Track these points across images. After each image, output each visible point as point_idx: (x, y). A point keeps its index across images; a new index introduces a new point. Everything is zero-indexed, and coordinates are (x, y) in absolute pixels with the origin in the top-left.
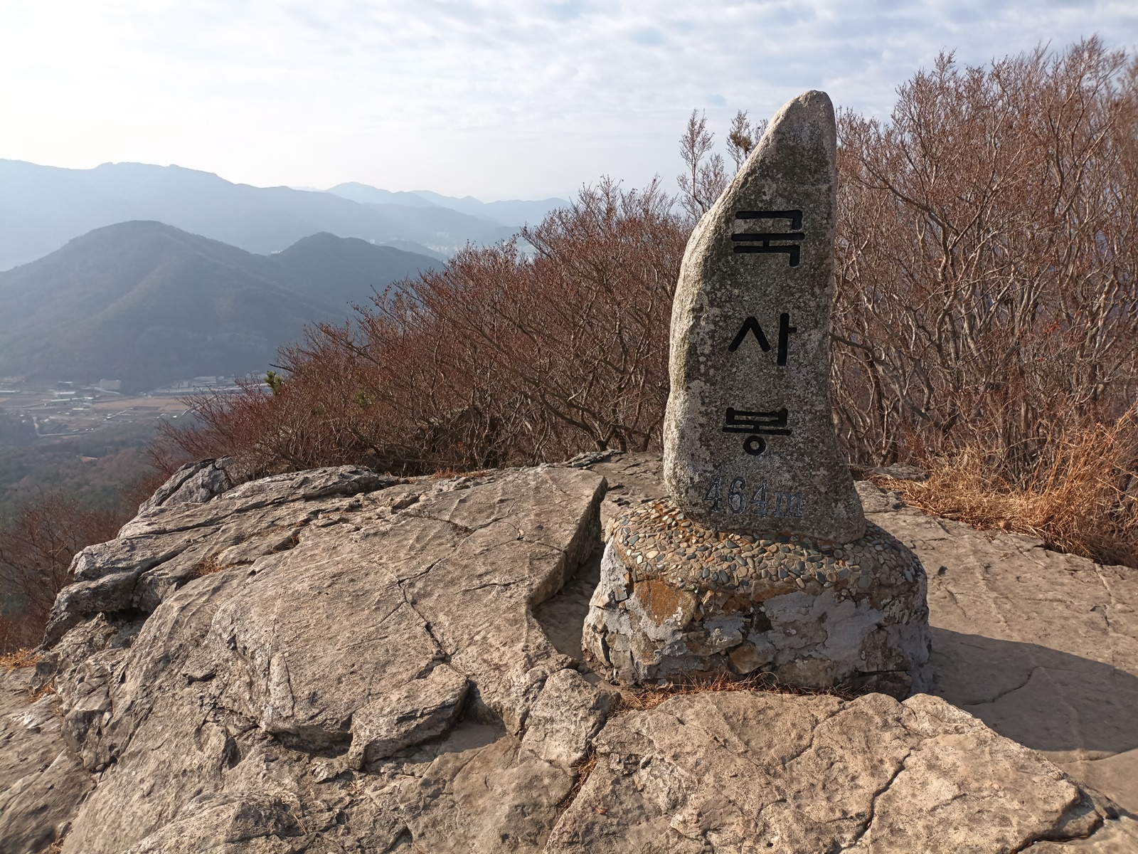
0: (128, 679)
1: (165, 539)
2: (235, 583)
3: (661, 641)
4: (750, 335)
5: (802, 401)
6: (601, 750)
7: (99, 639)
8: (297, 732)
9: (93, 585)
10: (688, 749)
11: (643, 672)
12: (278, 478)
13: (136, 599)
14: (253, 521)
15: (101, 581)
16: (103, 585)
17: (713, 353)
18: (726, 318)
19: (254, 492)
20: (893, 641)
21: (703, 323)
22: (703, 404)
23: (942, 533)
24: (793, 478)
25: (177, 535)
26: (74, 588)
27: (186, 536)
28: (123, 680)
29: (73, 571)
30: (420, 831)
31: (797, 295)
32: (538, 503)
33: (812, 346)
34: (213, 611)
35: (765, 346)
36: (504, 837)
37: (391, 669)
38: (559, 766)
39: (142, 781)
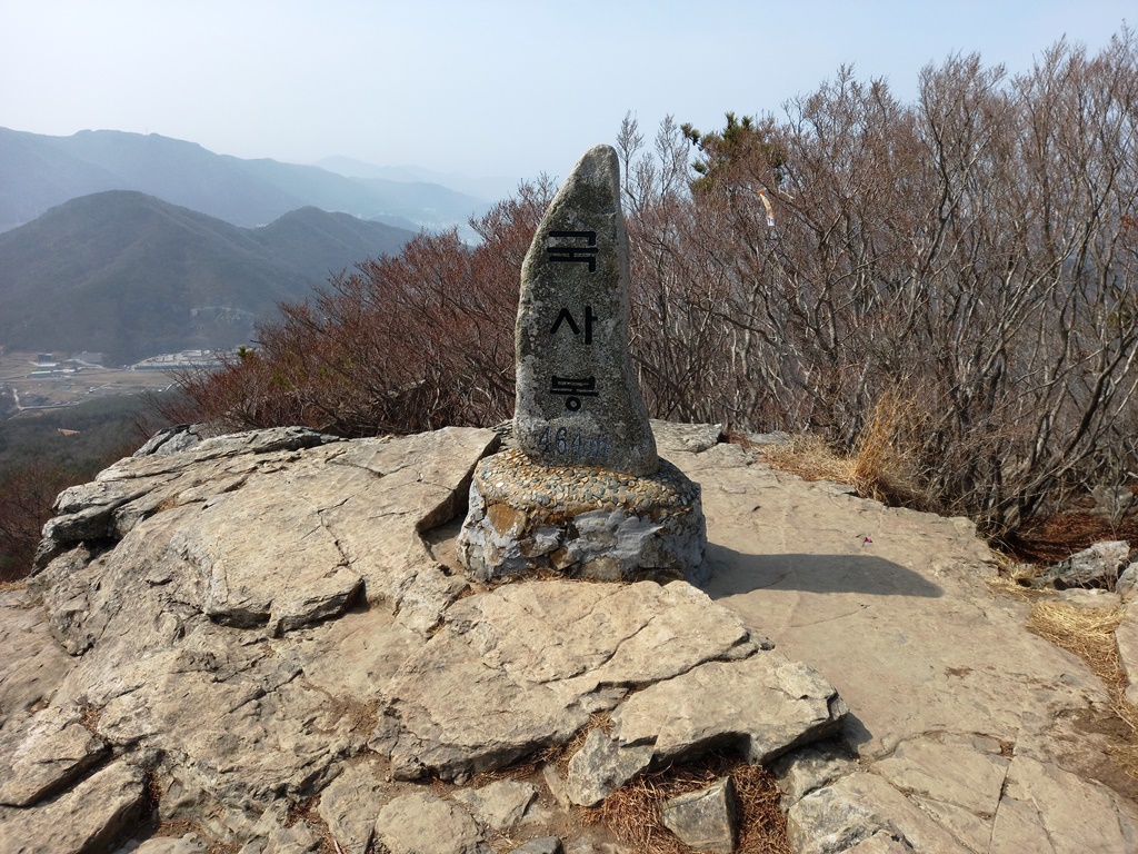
0: (102, 587)
1: (136, 481)
2: (192, 515)
3: (503, 548)
4: (564, 322)
5: (604, 371)
6: (447, 619)
7: (79, 562)
8: (230, 614)
9: (74, 517)
10: (504, 616)
11: (491, 571)
12: (234, 435)
13: (110, 529)
14: (210, 469)
15: (81, 514)
16: (82, 517)
17: (539, 334)
18: (547, 309)
19: (212, 446)
20: (668, 546)
21: (531, 313)
22: (535, 372)
23: (775, 483)
24: (601, 428)
25: (146, 479)
26: (58, 520)
27: (153, 480)
28: (98, 588)
29: (57, 507)
30: (311, 671)
31: (596, 293)
32: (440, 453)
33: (609, 330)
34: (172, 535)
35: (576, 330)
36: (370, 674)
37: (304, 572)
38: (419, 632)
39: (113, 656)
